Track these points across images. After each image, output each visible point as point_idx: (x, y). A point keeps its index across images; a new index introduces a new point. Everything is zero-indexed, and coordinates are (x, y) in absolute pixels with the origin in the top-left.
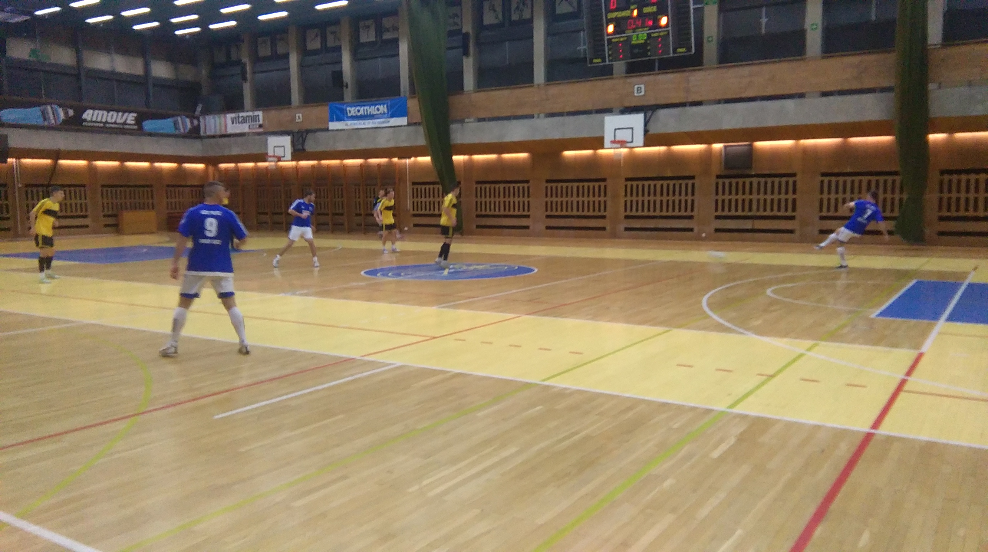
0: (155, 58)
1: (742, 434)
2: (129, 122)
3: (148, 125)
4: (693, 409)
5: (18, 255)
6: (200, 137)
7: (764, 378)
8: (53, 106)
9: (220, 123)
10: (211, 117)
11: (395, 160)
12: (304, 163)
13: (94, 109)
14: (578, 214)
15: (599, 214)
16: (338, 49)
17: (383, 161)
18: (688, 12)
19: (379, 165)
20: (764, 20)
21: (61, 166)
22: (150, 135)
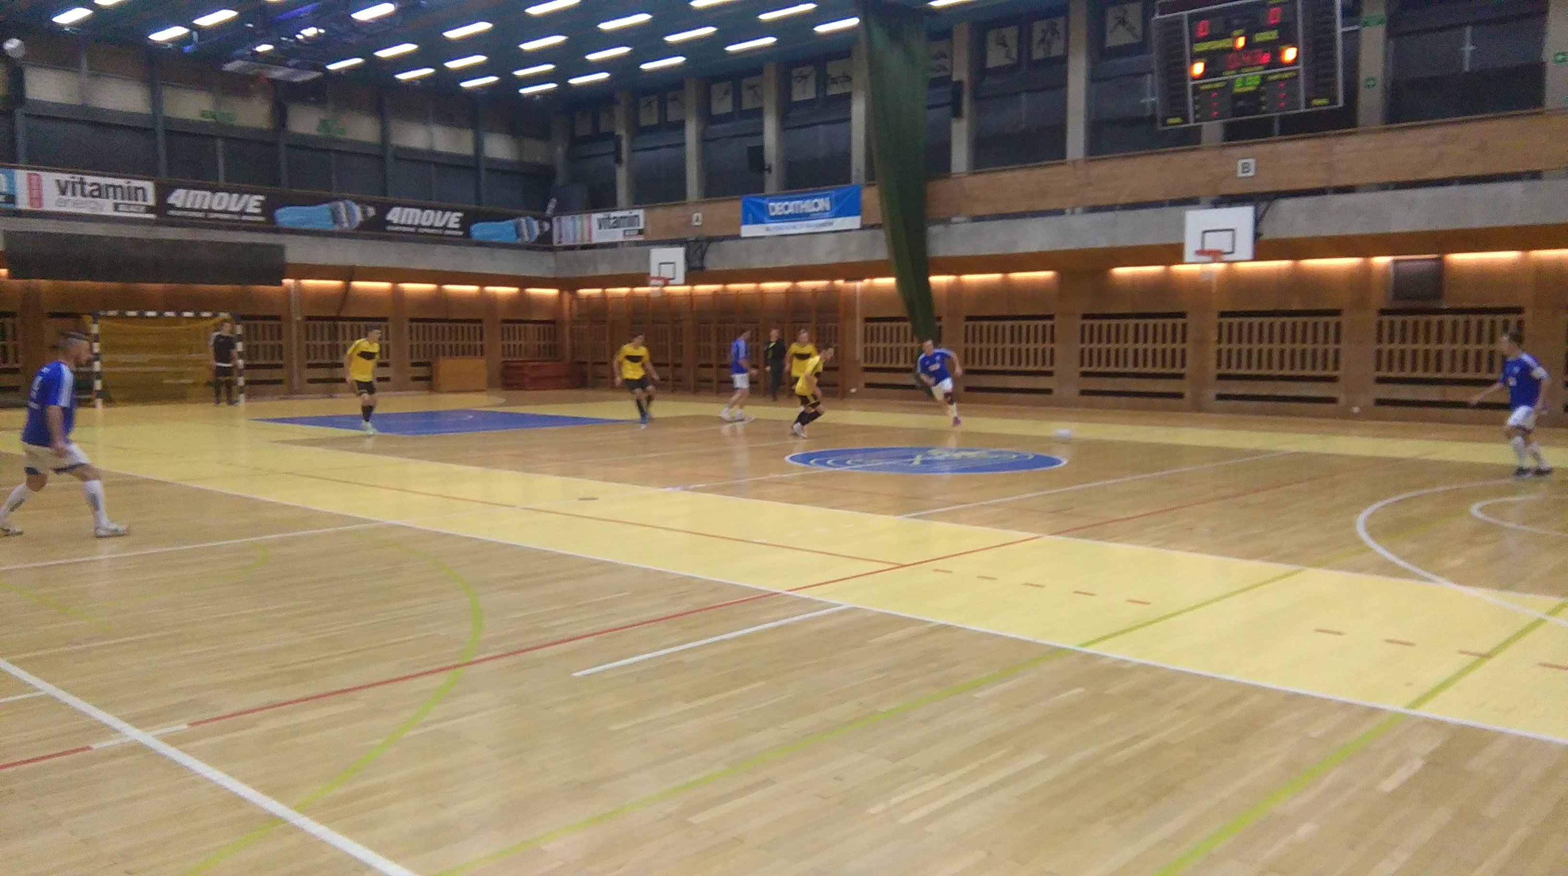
0: (491, 130)
1: (1434, 753)
2: (451, 225)
3: (479, 230)
4: (1346, 706)
5: (292, 421)
6: (552, 249)
7: (1473, 659)
8: (348, 202)
9: (582, 226)
10: (569, 217)
11: (840, 283)
12: (702, 289)
13: (404, 206)
14: (1136, 370)
15: (1174, 371)
16: (758, 113)
17: (821, 284)
18: (1333, 39)
19: (815, 292)
20: (1468, 48)
21: (356, 290)
22: (480, 244)
